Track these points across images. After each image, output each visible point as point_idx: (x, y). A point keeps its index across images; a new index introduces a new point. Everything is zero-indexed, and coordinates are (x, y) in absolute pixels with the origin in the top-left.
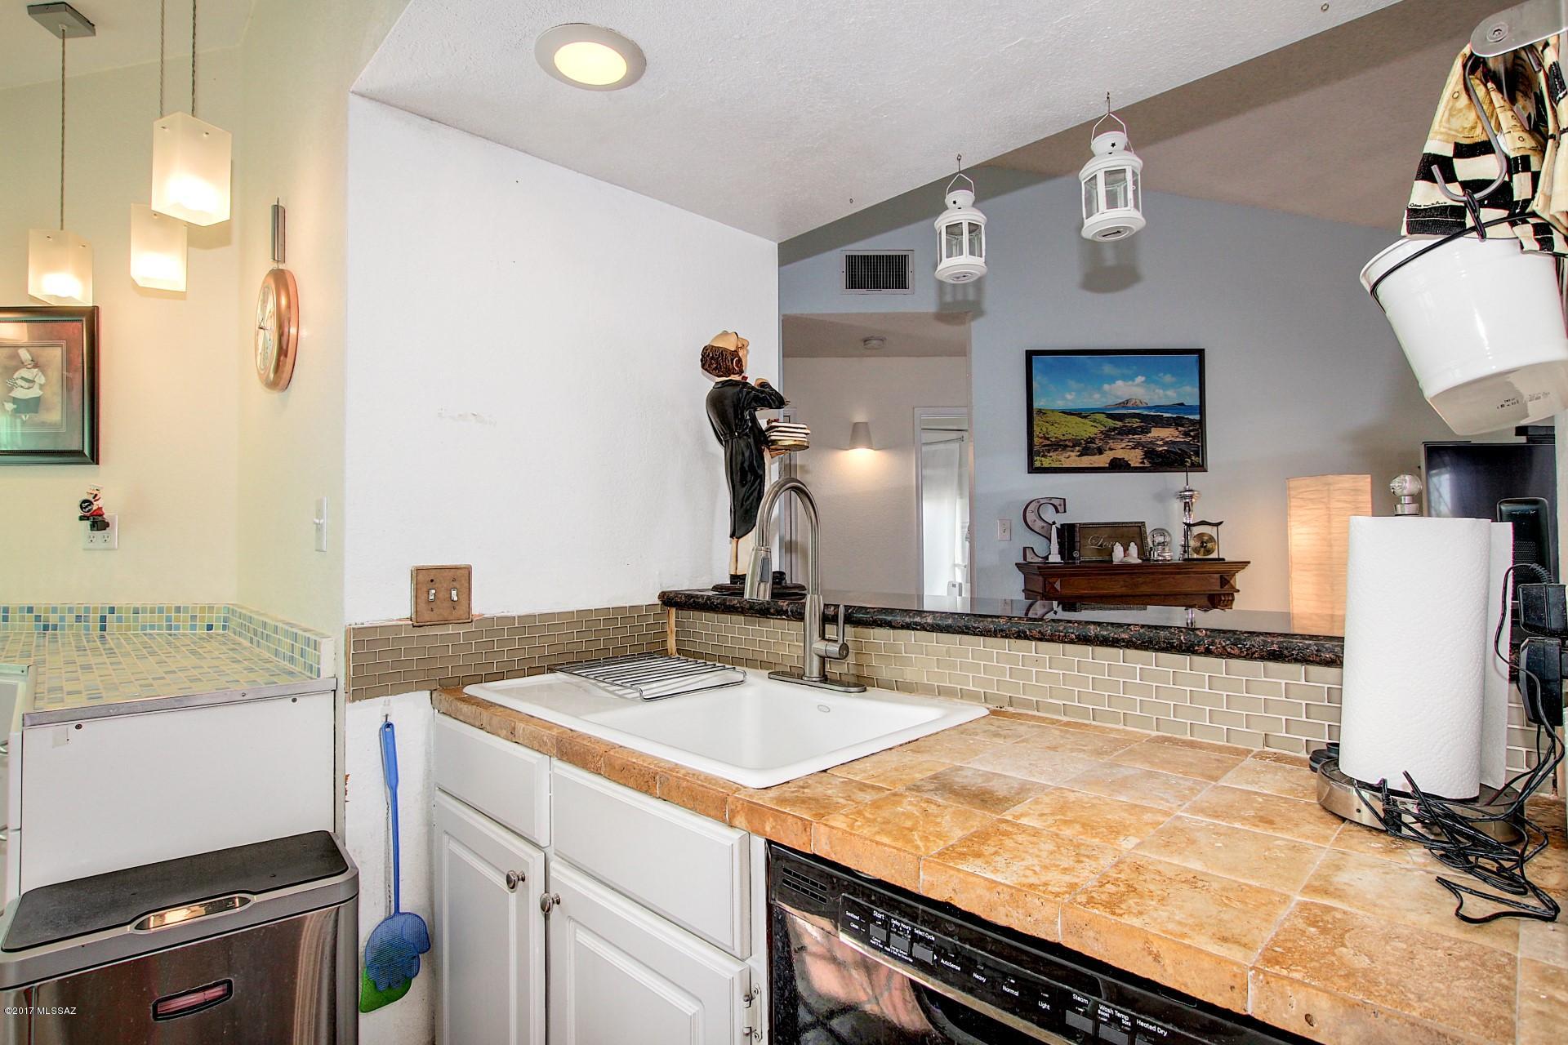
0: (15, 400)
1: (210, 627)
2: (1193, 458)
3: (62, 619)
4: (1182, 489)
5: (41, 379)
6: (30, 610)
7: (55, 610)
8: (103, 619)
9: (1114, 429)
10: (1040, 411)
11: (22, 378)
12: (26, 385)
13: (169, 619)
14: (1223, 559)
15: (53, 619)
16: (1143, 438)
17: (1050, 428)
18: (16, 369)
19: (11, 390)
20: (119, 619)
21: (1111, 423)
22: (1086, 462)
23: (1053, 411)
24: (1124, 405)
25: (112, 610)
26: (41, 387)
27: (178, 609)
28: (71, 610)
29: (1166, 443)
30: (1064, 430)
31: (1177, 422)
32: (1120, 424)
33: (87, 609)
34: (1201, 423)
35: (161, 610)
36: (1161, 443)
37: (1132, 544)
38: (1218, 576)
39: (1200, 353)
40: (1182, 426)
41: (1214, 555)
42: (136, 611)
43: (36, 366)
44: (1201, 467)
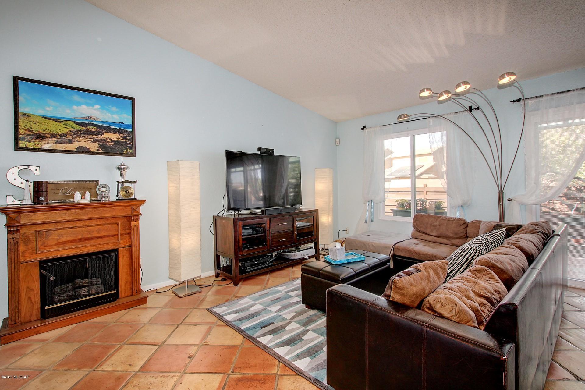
2: (128, 150)
4: (120, 165)
9: (80, 131)
10: (25, 114)
14: (136, 199)
16: (99, 138)
17: (33, 125)
21: (78, 127)
22: (60, 147)
23: (36, 116)
24: (88, 118)
29: (112, 141)
30: (44, 127)
31: (120, 131)
32: (85, 128)
34: (133, 133)
36: (110, 141)
37: (87, 192)
38: (130, 207)
39: (132, 99)
40: (122, 133)
41: (133, 197)
44: (133, 154)
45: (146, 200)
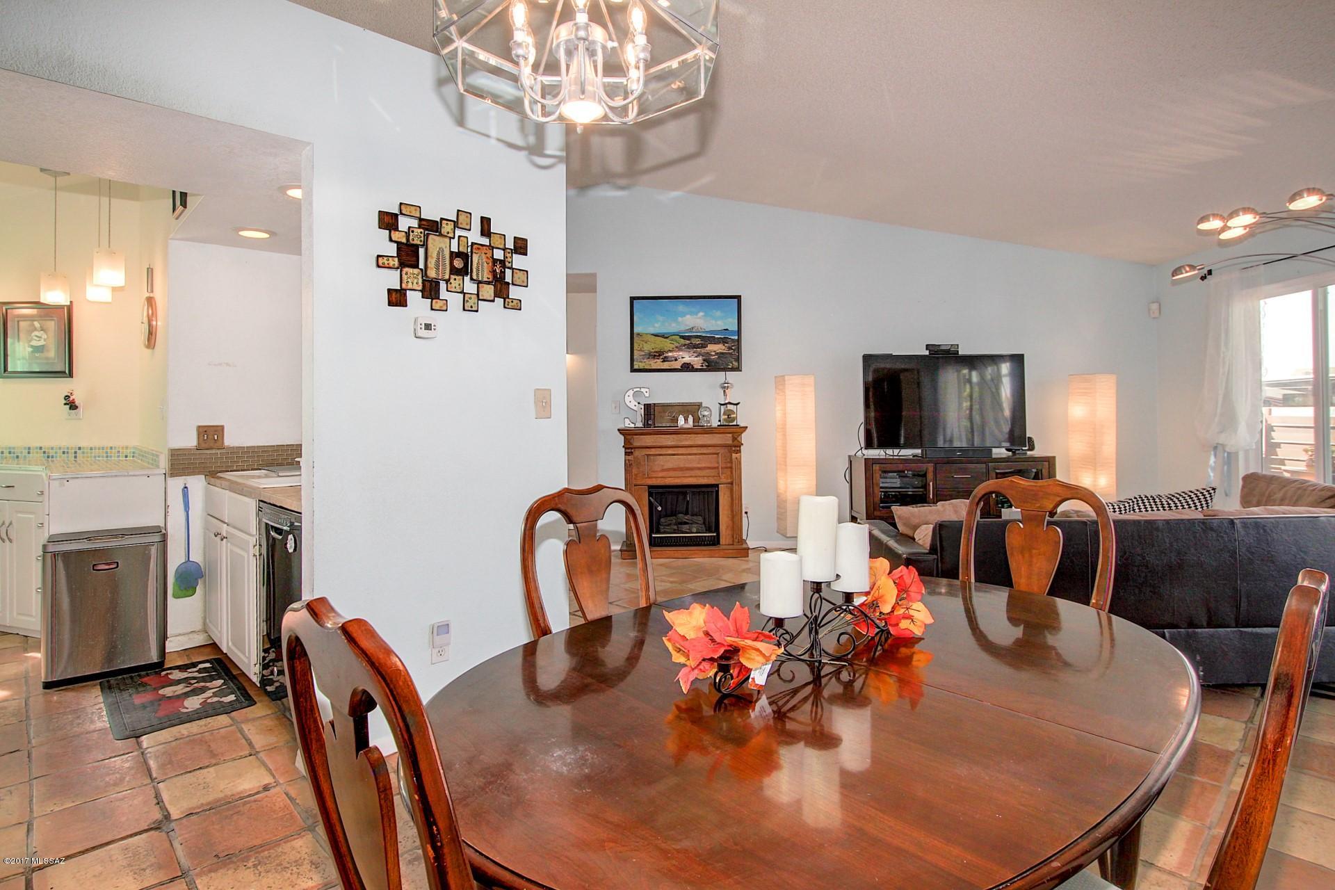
0: (32, 346)
1: (126, 457)
2: (734, 363)
3: (56, 453)
4: (723, 382)
5: (45, 336)
6: (41, 448)
7: (52, 448)
8: (75, 453)
9: (685, 345)
10: (638, 334)
11: (36, 336)
12: (38, 339)
13: (107, 453)
15: (52, 453)
16: (703, 351)
17: (645, 345)
18: (33, 331)
19: (30, 341)
20: (83, 453)
21: (682, 341)
22: (666, 365)
23: (647, 334)
24: (691, 330)
25: (80, 448)
26: (45, 340)
27: (111, 448)
28: (60, 448)
29: (717, 354)
30: (653, 346)
31: (724, 341)
32: (688, 342)
33: (68, 448)
34: (739, 341)
35: (103, 448)
36: (714, 353)
37: (690, 416)
38: (730, 435)
39: (738, 298)
40: (727, 343)
41: (735, 423)
42: (91, 449)
43: (42, 330)
44: (738, 369)
45: (747, 427)
